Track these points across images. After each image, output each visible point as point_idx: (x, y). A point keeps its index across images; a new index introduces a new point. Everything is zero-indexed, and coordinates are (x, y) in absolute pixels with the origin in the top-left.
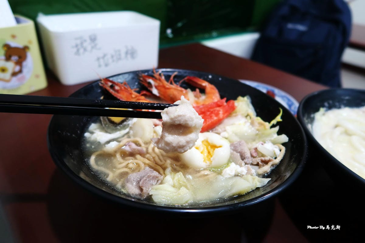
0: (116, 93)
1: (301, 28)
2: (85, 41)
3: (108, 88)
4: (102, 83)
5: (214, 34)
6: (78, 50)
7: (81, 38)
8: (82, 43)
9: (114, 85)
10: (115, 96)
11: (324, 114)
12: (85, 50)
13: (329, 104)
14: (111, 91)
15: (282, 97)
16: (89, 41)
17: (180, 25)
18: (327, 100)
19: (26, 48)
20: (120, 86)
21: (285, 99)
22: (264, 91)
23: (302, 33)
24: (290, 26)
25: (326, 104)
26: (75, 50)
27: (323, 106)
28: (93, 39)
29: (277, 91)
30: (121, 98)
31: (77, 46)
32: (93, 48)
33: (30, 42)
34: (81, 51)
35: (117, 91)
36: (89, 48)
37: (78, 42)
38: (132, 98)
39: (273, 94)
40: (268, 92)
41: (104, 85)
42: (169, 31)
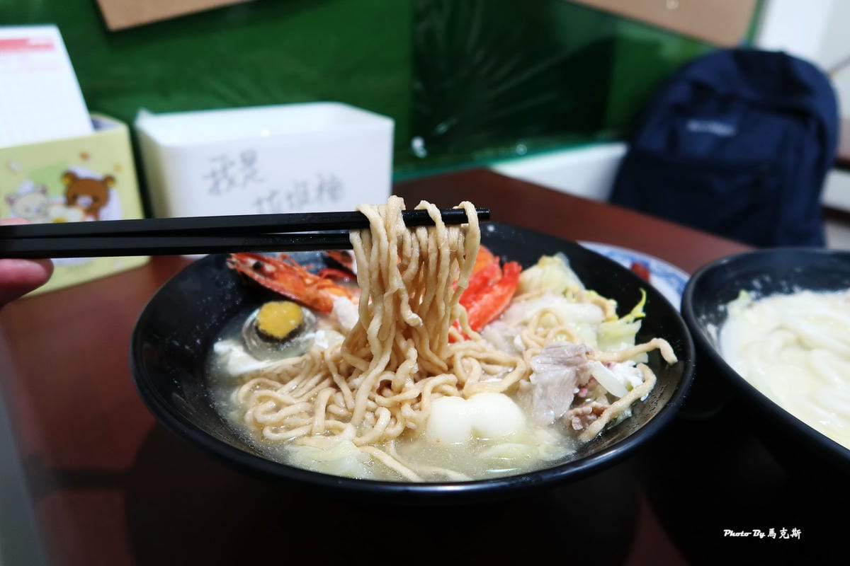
0: (269, 280)
1: (720, 129)
2: (232, 163)
3: (249, 272)
4: (233, 263)
5: (521, 148)
6: (216, 184)
7: (223, 158)
8: (224, 170)
9: (262, 263)
10: (268, 287)
11: (750, 306)
12: (232, 182)
13: (763, 282)
14: (257, 276)
15: (667, 276)
16: (239, 164)
17: (442, 128)
18: (757, 274)
19: (108, 180)
20: (274, 265)
21: (673, 280)
22: (627, 264)
23: (722, 141)
24: (694, 126)
25: (756, 283)
26: (210, 183)
27: (749, 288)
28: (249, 160)
29: (654, 264)
30: (283, 289)
31: (214, 174)
32: (248, 178)
33: (118, 168)
34: (223, 185)
35: (271, 276)
36: (240, 178)
37: (218, 166)
38: (307, 286)
39: (646, 271)
40: (635, 266)
41: (238, 266)
42: (418, 144)
